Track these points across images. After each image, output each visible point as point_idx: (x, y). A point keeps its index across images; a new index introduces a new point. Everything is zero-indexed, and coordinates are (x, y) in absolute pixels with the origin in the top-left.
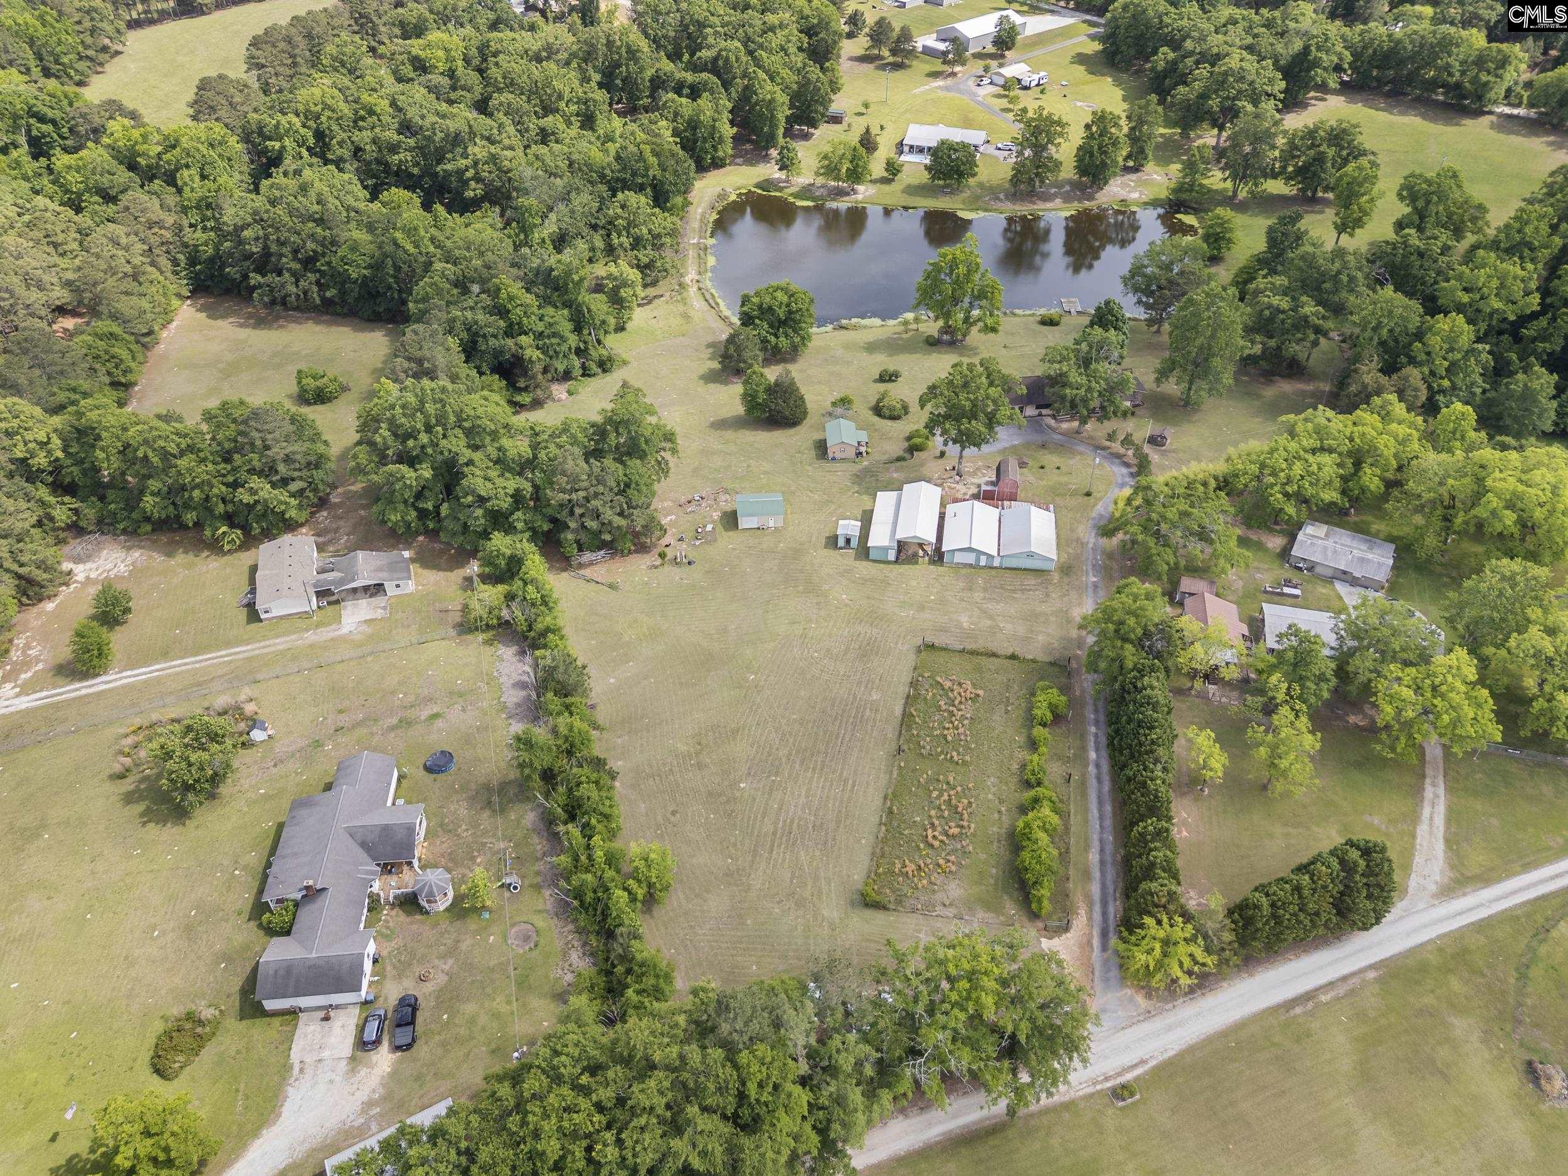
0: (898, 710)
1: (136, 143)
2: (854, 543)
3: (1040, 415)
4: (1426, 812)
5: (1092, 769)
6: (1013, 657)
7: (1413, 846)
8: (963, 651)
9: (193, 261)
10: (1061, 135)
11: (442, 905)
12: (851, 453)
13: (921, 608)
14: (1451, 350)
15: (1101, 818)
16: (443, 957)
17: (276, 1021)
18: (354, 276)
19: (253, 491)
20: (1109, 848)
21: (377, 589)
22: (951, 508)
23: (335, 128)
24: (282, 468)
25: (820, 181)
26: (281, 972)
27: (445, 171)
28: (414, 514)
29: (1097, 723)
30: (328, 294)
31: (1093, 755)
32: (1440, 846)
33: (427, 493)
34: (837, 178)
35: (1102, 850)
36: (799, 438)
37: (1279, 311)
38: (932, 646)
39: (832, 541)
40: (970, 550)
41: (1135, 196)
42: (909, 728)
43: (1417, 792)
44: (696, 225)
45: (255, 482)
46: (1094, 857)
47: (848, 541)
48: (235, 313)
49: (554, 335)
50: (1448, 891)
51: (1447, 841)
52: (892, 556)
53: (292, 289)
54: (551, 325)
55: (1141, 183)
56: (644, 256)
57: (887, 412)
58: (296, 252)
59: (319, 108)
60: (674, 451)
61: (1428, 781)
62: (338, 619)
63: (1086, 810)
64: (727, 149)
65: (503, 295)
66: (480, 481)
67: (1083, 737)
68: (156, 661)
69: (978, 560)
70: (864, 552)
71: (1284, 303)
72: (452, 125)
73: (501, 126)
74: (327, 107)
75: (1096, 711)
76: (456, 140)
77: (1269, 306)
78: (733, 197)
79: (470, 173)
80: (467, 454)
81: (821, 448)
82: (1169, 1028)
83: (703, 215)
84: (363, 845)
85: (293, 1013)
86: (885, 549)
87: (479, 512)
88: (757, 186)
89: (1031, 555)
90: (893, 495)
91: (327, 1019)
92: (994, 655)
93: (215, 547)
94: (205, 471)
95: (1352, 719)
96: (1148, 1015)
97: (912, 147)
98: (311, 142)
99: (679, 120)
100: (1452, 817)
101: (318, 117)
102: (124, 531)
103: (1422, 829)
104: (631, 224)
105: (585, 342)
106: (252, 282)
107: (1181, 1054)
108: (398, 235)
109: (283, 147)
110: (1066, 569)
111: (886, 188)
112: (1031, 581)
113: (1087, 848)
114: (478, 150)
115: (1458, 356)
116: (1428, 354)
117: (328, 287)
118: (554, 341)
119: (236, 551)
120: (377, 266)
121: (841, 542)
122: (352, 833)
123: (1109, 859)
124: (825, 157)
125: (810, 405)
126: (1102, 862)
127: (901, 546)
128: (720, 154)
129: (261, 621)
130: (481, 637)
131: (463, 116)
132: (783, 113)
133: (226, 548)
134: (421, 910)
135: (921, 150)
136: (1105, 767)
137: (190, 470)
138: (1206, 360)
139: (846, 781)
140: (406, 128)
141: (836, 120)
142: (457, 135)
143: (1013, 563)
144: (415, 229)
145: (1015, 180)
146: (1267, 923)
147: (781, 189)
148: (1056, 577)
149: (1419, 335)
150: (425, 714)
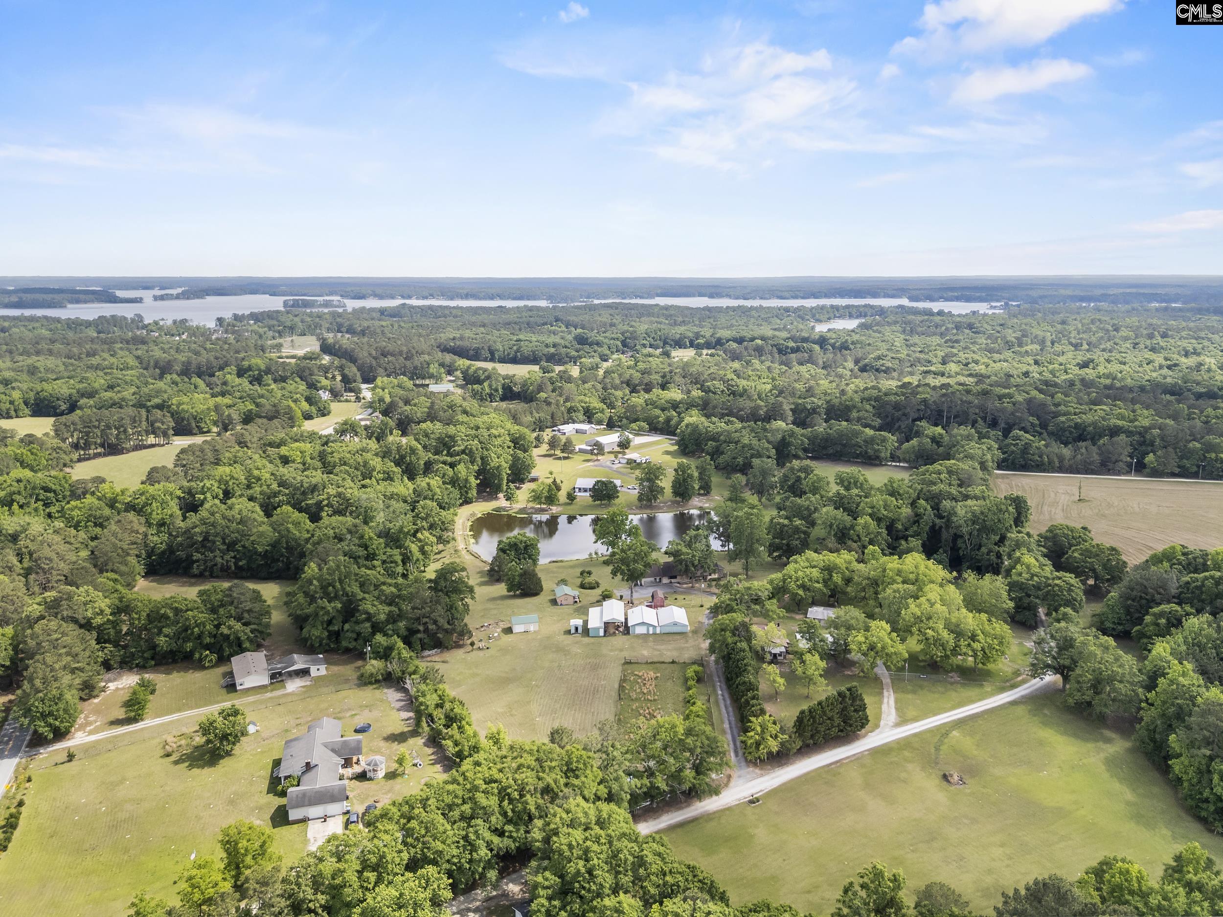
0: (616, 686)
1: (117, 495)
2: (580, 630)
3: (671, 582)
4: (885, 700)
5: (720, 697)
6: (673, 662)
7: (881, 712)
8: (647, 663)
9: (149, 556)
10: (662, 474)
11: (381, 774)
12: (571, 601)
13: (621, 650)
14: (869, 534)
15: (728, 713)
16: (386, 793)
17: (296, 826)
18: (260, 550)
19: (230, 628)
20: (733, 723)
21: (305, 672)
22: (630, 611)
23: (236, 488)
24: (246, 615)
25: (531, 505)
26: (300, 796)
27: (307, 504)
28: (327, 634)
29: (720, 681)
30: (241, 563)
31: (720, 692)
32: (893, 711)
33: (334, 621)
34: (540, 503)
35: (730, 723)
36: (542, 599)
37: (785, 526)
38: (630, 663)
39: (568, 632)
40: (643, 624)
41: (707, 505)
42: (623, 691)
43: (881, 694)
44: (461, 527)
45: (232, 622)
46: (726, 726)
47: (577, 629)
48: (175, 582)
49: (392, 562)
50: (897, 725)
51: (897, 709)
52: (602, 633)
53: (219, 560)
54: (391, 556)
55: (708, 500)
56: (438, 532)
57: (588, 586)
58: (224, 539)
59: (228, 478)
60: (473, 598)
61: (885, 691)
62: (285, 687)
63: (720, 711)
64: (474, 493)
65: (367, 537)
66: (370, 606)
67: (714, 687)
68: (174, 713)
69: (648, 630)
70: (586, 631)
71: (786, 522)
72: (314, 481)
73: (344, 479)
74: (232, 477)
75: (719, 677)
76: (314, 489)
77: (779, 524)
78: (479, 515)
79: (325, 502)
80: (361, 595)
81: (554, 602)
82: (773, 778)
83: (464, 523)
84: (333, 751)
85: (304, 820)
86: (598, 629)
87: (368, 625)
88: (493, 510)
89: (675, 624)
90: (598, 609)
91: (325, 821)
92: (663, 663)
93: (200, 666)
94: (202, 617)
95: (846, 673)
96: (762, 775)
97: (580, 489)
98: (221, 496)
99: (446, 477)
100: (896, 702)
101: (227, 482)
102: (137, 666)
103: (884, 707)
104: (428, 515)
105: (407, 570)
106: (195, 558)
107: (780, 786)
108: (290, 526)
109: (205, 498)
110: (695, 632)
111: (569, 507)
112: (678, 637)
113: (722, 722)
114: (331, 490)
115: (873, 536)
116: (858, 536)
117: (241, 560)
118: (392, 565)
119: (212, 667)
120: (275, 545)
121: (573, 631)
122: (326, 745)
123: (734, 726)
124: (533, 491)
125: (544, 587)
126: (731, 728)
127: (607, 625)
128: (470, 495)
129: (236, 691)
130: (371, 687)
131: (317, 476)
132: (506, 471)
133: (207, 665)
134: (370, 779)
135: (585, 490)
136: (727, 696)
137: (194, 617)
138: (751, 546)
139: (593, 713)
140: (282, 484)
141: (534, 480)
142: (316, 486)
143: (667, 630)
144: (299, 523)
145: (640, 499)
146: (809, 720)
147: (507, 511)
148: (690, 635)
149: (852, 527)
150: (348, 714)
